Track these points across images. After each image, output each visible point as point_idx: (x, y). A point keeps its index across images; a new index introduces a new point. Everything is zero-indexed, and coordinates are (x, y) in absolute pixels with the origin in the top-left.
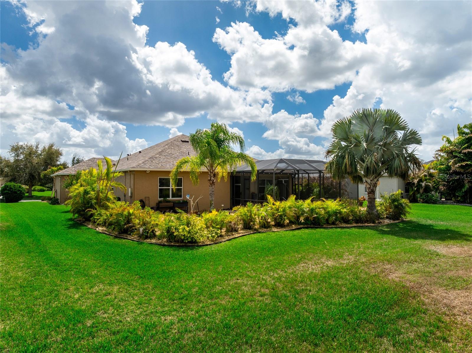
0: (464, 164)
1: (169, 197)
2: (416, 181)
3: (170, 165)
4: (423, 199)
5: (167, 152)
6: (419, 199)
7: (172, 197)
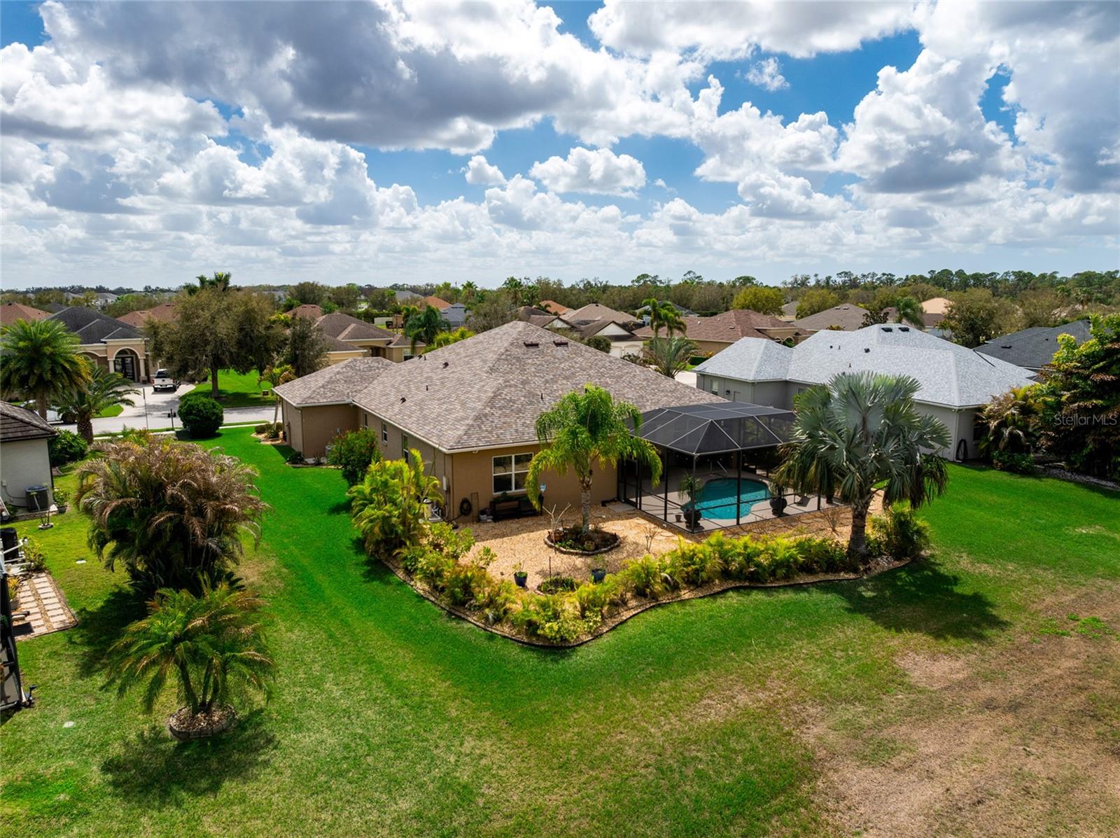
0: (1088, 404)
1: (511, 489)
2: (993, 424)
3: (511, 435)
4: (1004, 463)
5: (503, 396)
6: (995, 461)
7: (516, 488)
